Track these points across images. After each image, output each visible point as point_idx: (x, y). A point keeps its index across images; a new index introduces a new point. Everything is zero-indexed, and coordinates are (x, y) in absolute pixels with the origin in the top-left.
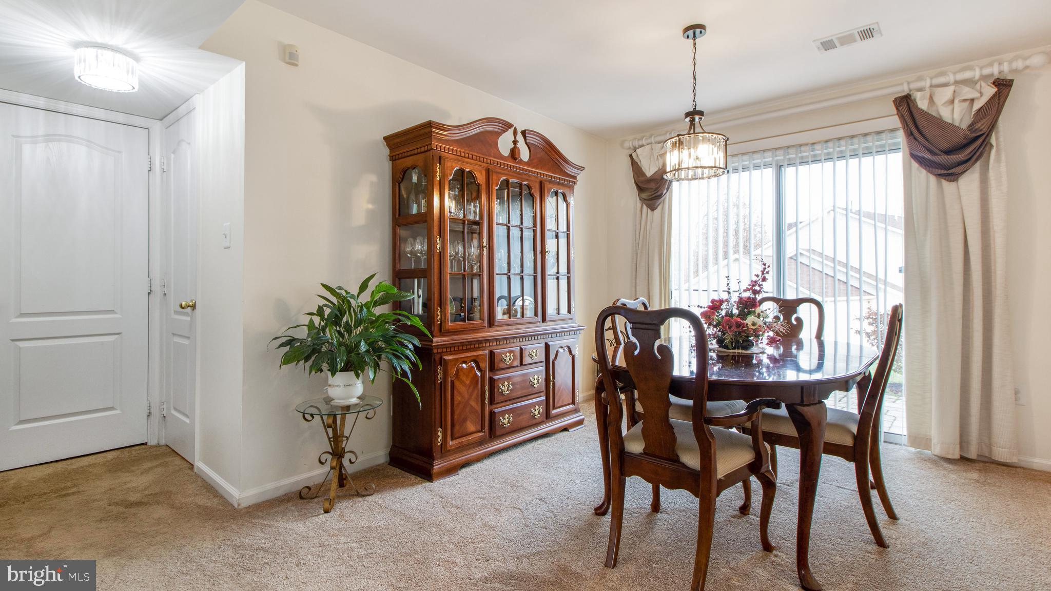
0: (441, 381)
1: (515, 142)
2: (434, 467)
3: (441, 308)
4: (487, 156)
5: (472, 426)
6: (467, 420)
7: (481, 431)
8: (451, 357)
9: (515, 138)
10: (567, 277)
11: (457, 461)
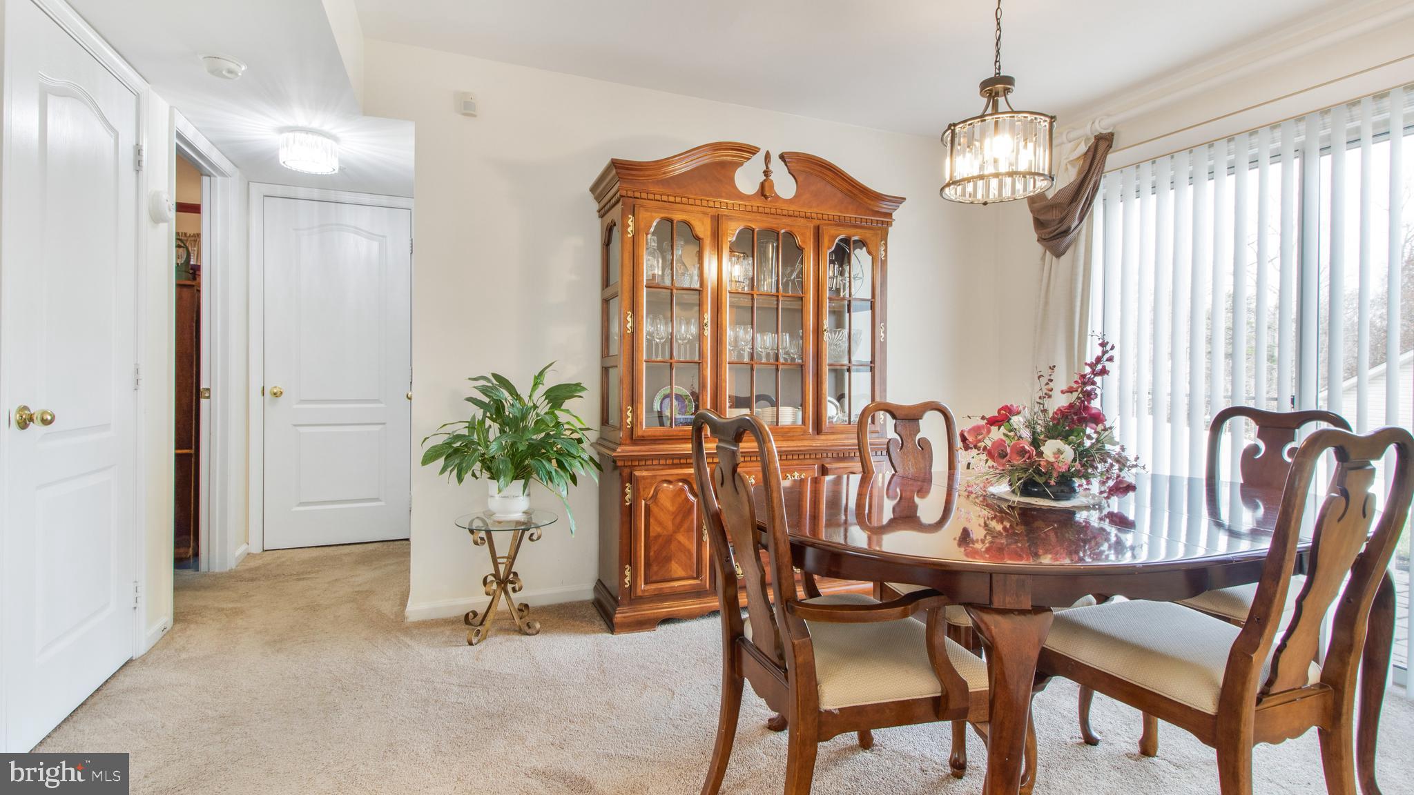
0: (631, 505)
1: (767, 173)
2: (617, 615)
3: (633, 408)
4: (713, 197)
5: (680, 569)
6: (671, 560)
7: (697, 578)
8: (645, 473)
9: (767, 168)
10: (869, 368)
11: (654, 613)
